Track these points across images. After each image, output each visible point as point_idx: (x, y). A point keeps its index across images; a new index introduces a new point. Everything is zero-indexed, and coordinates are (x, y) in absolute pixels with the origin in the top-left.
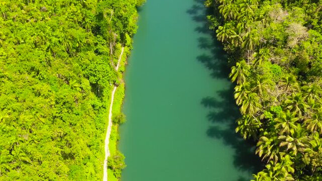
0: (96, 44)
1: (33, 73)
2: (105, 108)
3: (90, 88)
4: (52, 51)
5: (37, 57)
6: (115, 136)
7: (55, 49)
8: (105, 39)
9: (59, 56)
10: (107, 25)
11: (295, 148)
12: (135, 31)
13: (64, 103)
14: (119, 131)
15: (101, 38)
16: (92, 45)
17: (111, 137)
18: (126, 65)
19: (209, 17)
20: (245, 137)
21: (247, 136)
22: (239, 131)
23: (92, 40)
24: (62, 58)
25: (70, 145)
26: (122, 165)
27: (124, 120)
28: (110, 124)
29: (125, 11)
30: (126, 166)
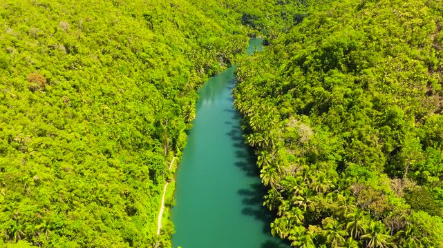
0: (154, 146)
1: (107, 155)
2: (158, 194)
3: (148, 172)
4: (121, 142)
5: (110, 145)
6: (167, 215)
7: (124, 142)
8: (161, 142)
9: (126, 148)
10: (163, 130)
11: (305, 205)
12: (184, 146)
13: (130, 173)
14: (170, 212)
15: (158, 141)
16: (151, 146)
17: (164, 215)
18: (177, 169)
19: (244, 136)
20: (270, 209)
21: (272, 208)
22: (266, 205)
23: (150, 142)
24: (128, 149)
25: (133, 202)
26: (172, 230)
27: (174, 203)
28: (163, 207)
29: (177, 125)
30: (175, 232)
